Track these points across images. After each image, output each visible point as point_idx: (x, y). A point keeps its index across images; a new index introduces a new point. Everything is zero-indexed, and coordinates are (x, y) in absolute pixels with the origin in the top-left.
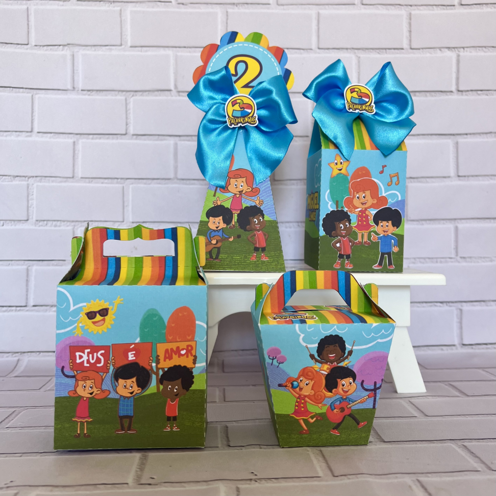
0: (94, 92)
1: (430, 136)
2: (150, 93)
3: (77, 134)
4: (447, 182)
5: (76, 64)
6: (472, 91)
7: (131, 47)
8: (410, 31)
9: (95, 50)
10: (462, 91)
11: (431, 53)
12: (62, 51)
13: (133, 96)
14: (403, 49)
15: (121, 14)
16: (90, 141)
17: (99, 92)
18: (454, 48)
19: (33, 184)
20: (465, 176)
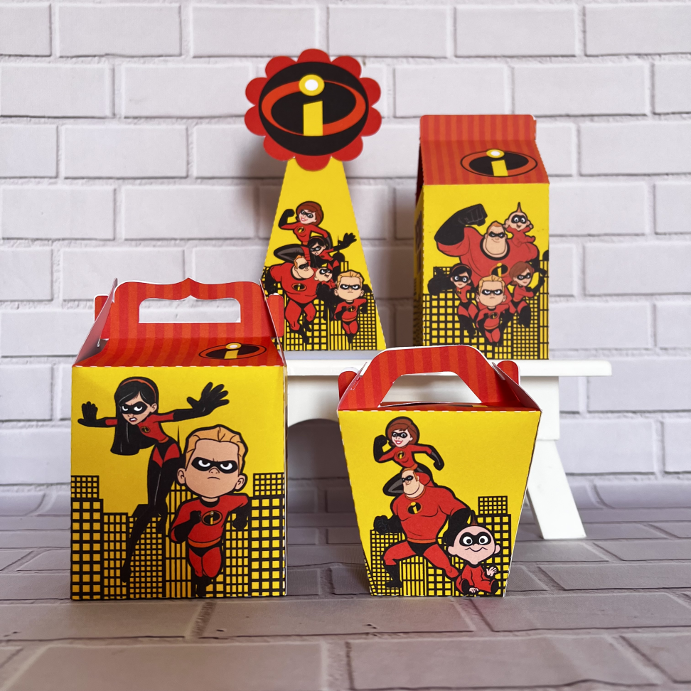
0: (143, 120)
1: (614, 177)
2: (221, 119)
3: (118, 179)
4: (640, 242)
5: (116, 81)
6: (673, 113)
7: (195, 57)
8: (584, 32)
9: (144, 63)
10: (659, 114)
11: (614, 62)
12: (98, 63)
13: (197, 124)
14: (574, 56)
15: (180, 12)
16: (137, 187)
17: (149, 120)
18: (646, 55)
19: (59, 250)
20: (665, 234)
